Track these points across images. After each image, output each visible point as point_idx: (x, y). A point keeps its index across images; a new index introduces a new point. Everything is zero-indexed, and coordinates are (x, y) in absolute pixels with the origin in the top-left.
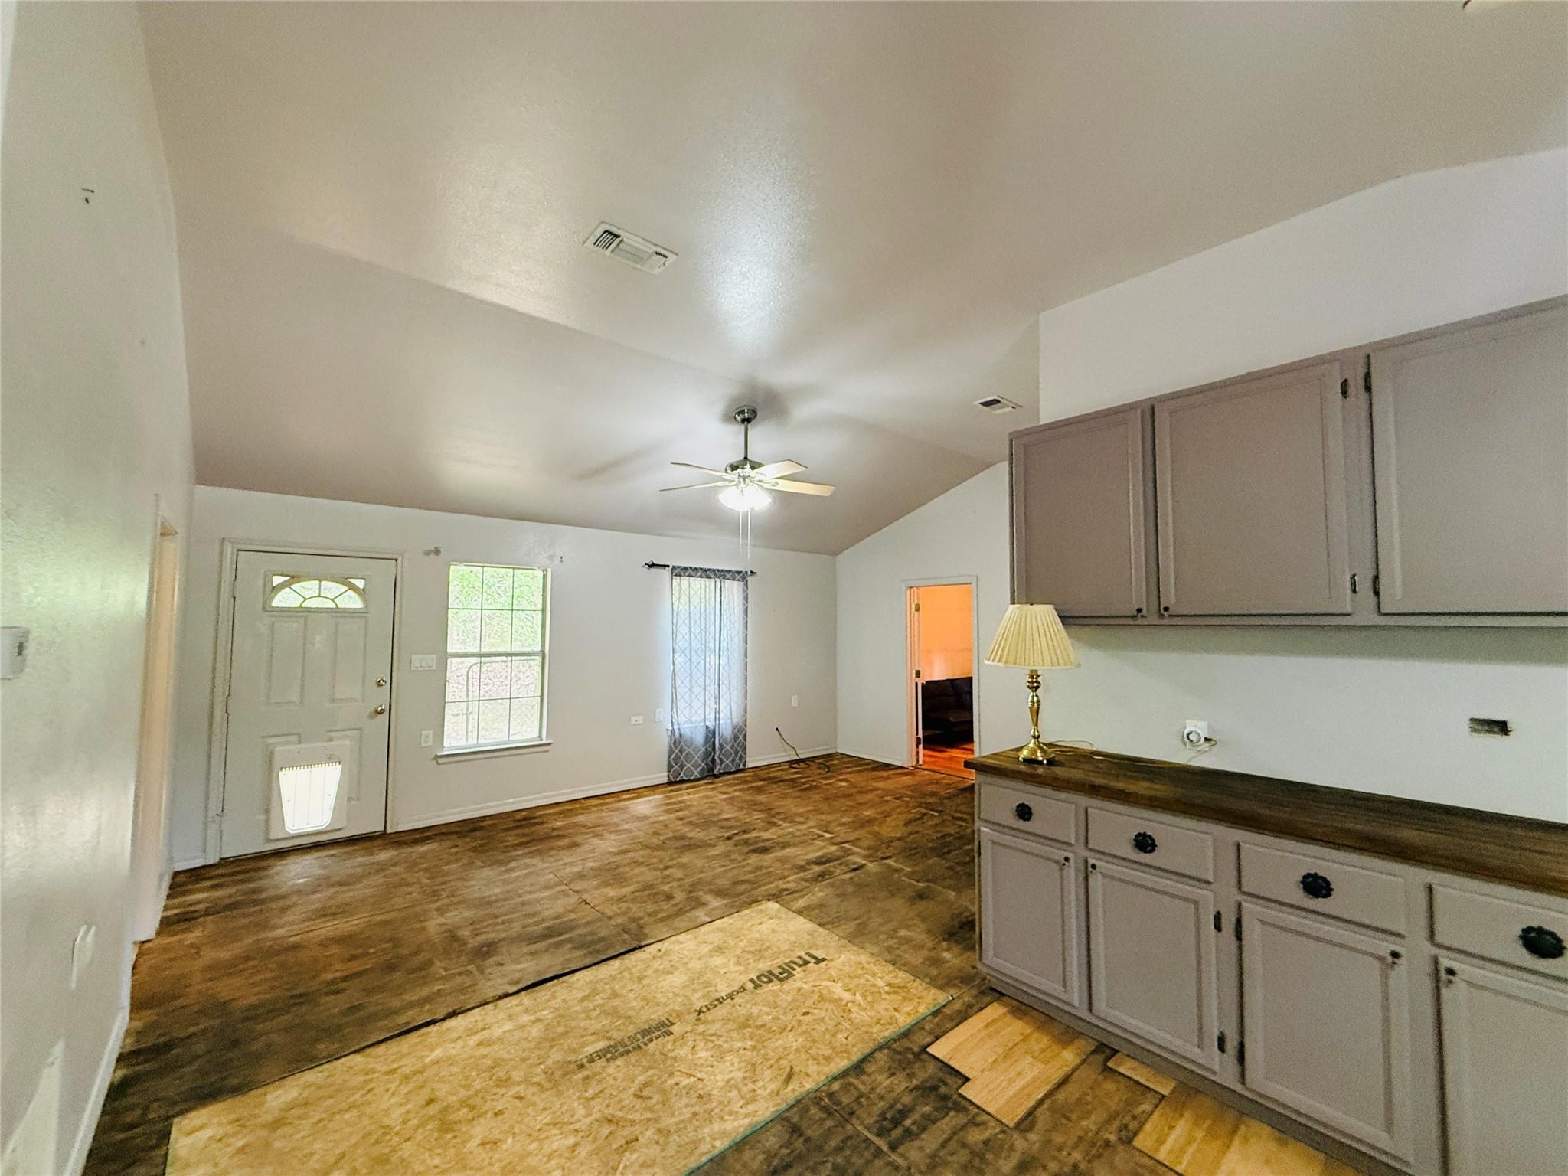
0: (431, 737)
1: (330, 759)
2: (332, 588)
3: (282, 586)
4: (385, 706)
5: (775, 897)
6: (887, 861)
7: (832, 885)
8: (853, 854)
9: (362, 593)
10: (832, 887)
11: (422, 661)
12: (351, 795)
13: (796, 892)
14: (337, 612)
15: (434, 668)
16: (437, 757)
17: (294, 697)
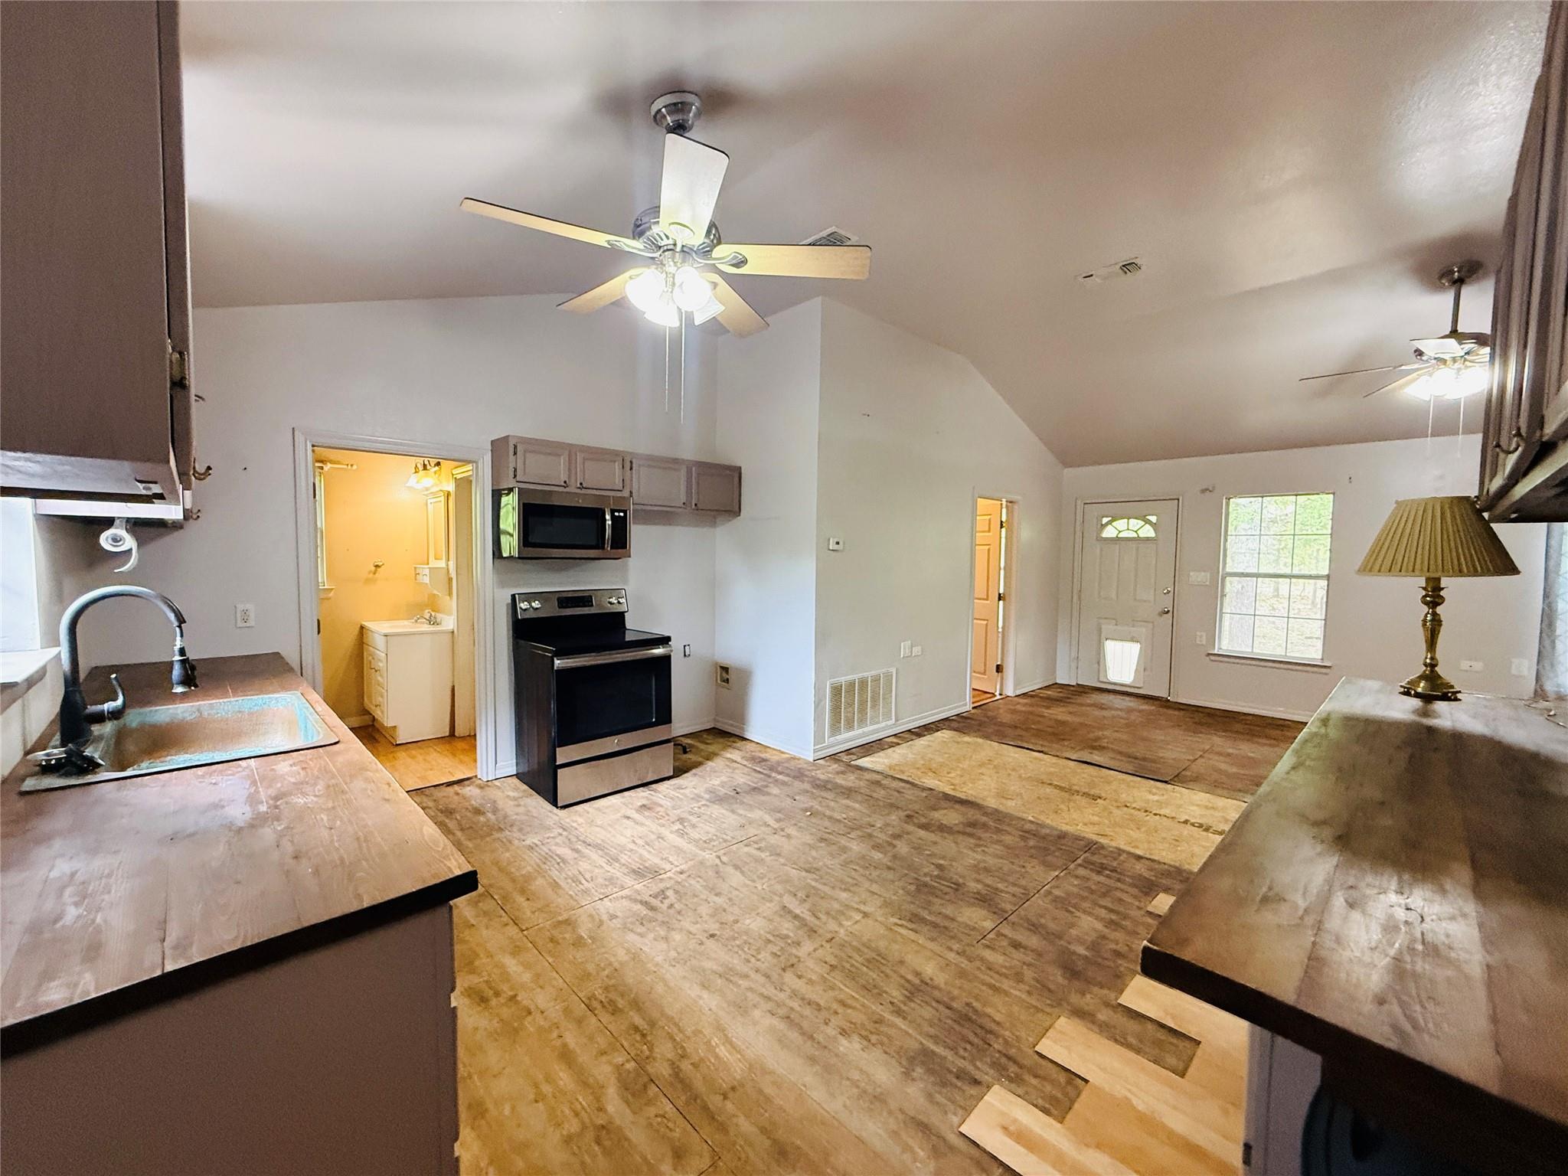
0: (1204, 637)
1: (1133, 640)
2: (1135, 523)
3: (1108, 523)
4: (1171, 609)
9: (1153, 525)
11: (1199, 577)
12: (1145, 666)
14: (1138, 539)
15: (1208, 583)
16: (1209, 654)
17: (1114, 596)
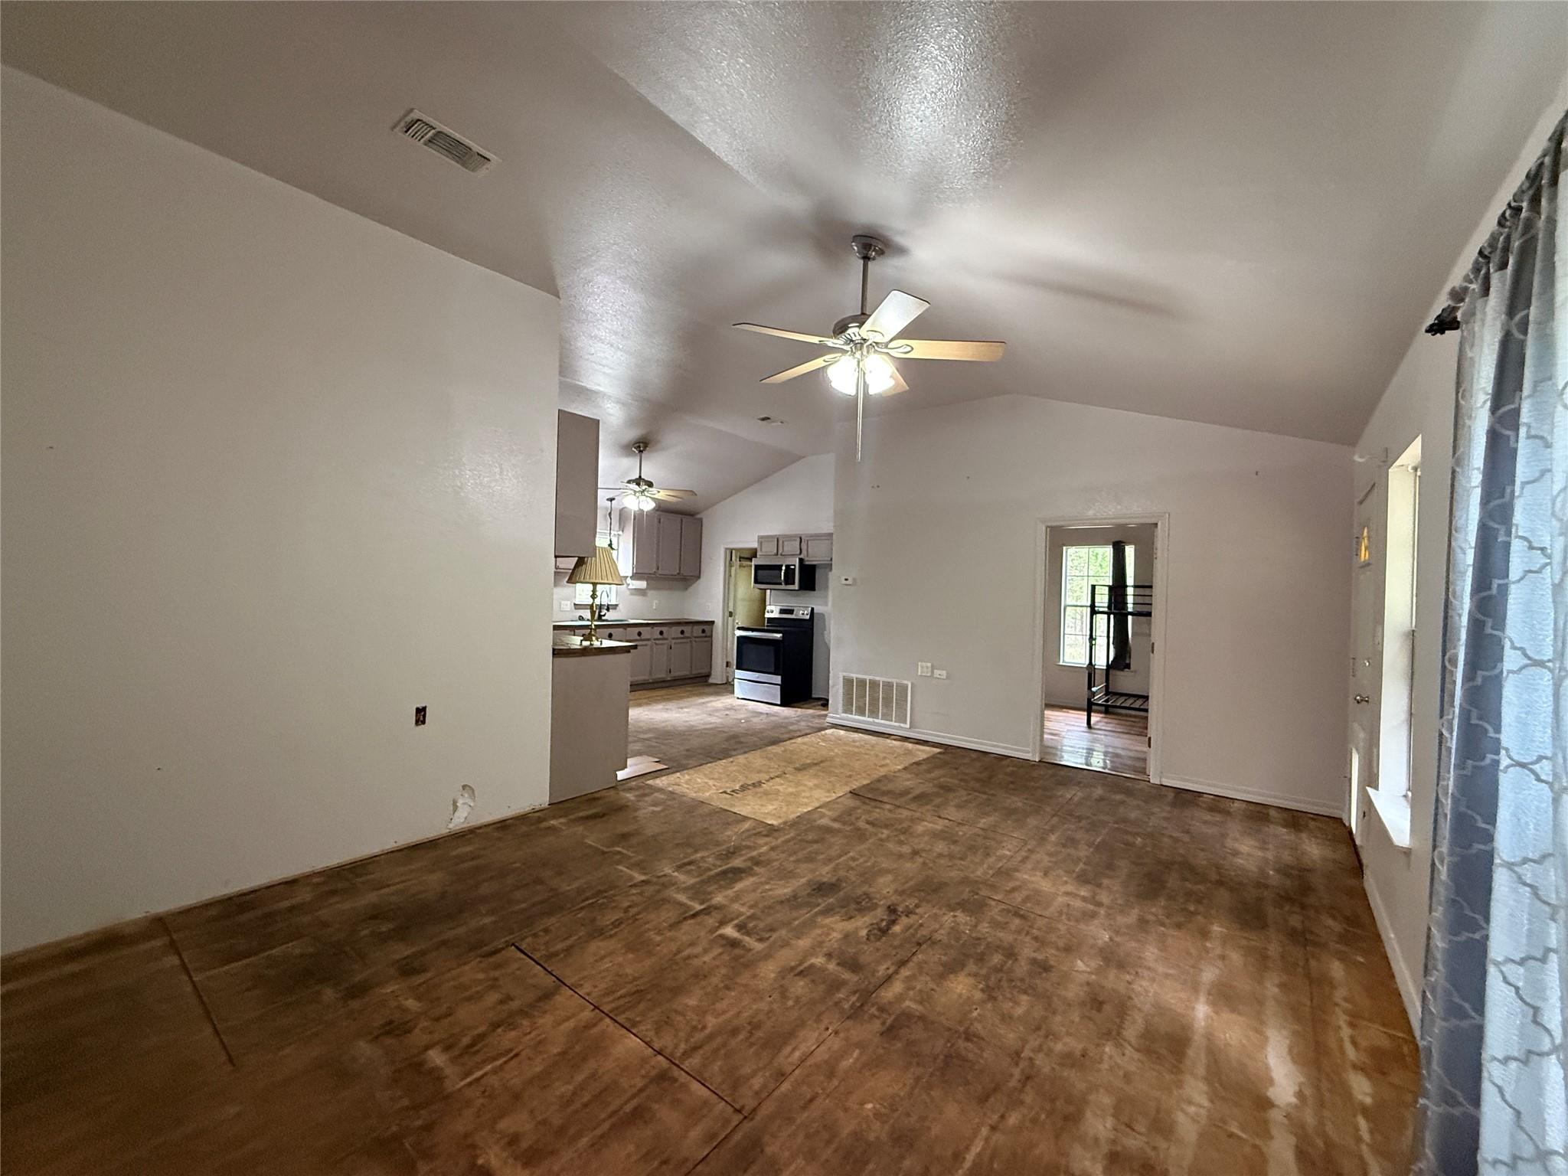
5: (772, 830)
6: (643, 878)
7: (718, 844)
8: (686, 890)
10: (717, 841)
13: (755, 835)
